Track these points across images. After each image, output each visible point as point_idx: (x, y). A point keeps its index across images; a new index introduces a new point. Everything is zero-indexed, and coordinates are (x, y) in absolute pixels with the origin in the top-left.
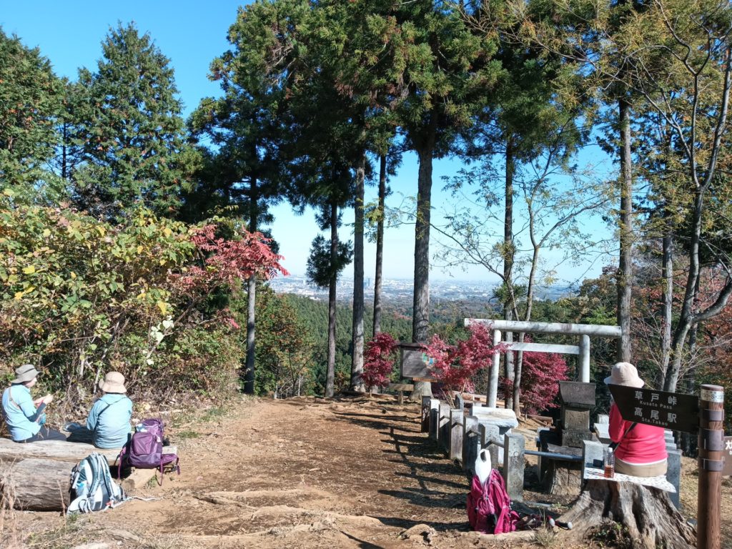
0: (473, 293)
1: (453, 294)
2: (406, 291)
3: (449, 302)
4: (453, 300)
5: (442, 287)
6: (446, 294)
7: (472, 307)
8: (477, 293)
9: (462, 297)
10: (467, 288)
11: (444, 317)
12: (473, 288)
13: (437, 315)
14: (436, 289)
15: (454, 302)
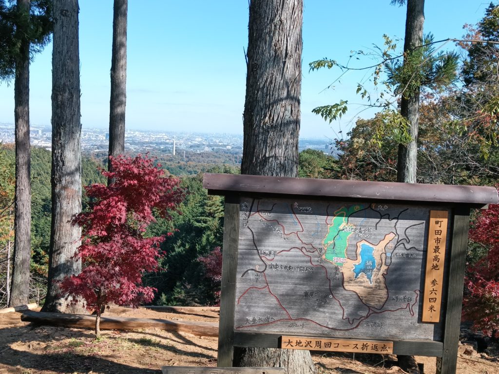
0: (218, 146)
1: (198, 146)
2: (151, 143)
3: (195, 154)
4: (198, 152)
5: (188, 140)
6: (191, 147)
7: (216, 159)
8: (221, 146)
9: (207, 149)
10: (212, 140)
11: (190, 169)
12: (218, 141)
13: (183, 167)
14: (182, 141)
15: (200, 154)
